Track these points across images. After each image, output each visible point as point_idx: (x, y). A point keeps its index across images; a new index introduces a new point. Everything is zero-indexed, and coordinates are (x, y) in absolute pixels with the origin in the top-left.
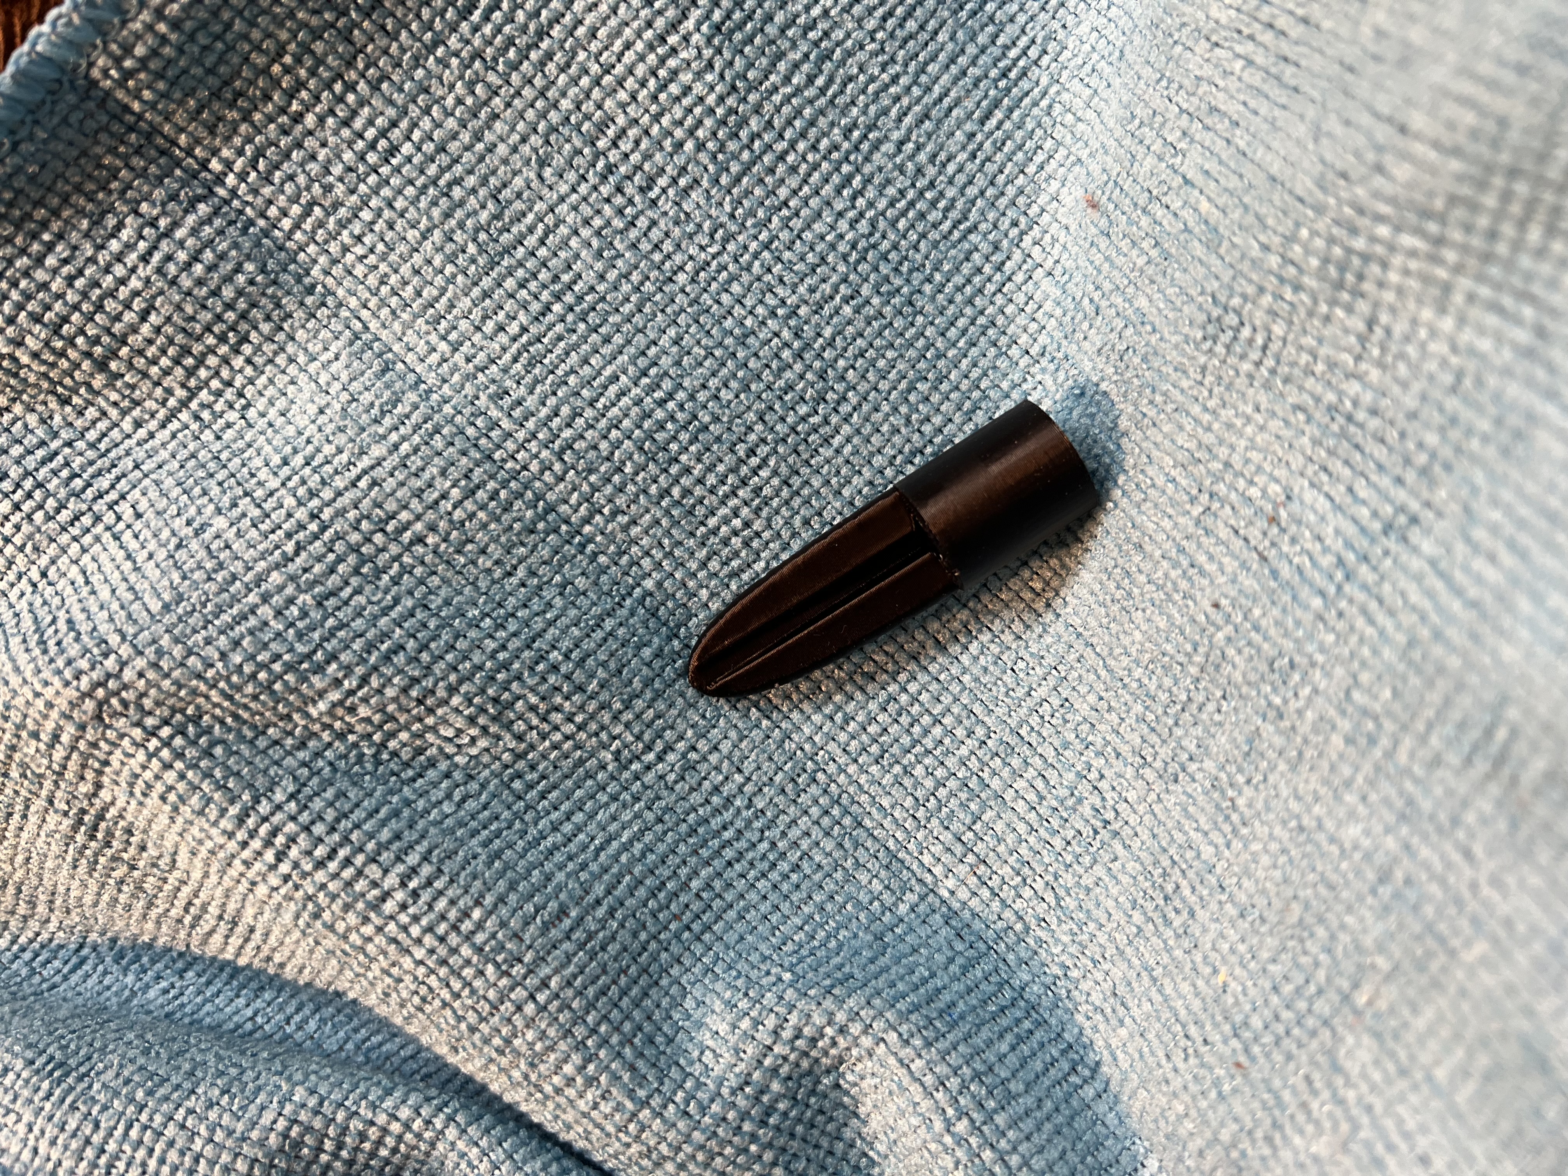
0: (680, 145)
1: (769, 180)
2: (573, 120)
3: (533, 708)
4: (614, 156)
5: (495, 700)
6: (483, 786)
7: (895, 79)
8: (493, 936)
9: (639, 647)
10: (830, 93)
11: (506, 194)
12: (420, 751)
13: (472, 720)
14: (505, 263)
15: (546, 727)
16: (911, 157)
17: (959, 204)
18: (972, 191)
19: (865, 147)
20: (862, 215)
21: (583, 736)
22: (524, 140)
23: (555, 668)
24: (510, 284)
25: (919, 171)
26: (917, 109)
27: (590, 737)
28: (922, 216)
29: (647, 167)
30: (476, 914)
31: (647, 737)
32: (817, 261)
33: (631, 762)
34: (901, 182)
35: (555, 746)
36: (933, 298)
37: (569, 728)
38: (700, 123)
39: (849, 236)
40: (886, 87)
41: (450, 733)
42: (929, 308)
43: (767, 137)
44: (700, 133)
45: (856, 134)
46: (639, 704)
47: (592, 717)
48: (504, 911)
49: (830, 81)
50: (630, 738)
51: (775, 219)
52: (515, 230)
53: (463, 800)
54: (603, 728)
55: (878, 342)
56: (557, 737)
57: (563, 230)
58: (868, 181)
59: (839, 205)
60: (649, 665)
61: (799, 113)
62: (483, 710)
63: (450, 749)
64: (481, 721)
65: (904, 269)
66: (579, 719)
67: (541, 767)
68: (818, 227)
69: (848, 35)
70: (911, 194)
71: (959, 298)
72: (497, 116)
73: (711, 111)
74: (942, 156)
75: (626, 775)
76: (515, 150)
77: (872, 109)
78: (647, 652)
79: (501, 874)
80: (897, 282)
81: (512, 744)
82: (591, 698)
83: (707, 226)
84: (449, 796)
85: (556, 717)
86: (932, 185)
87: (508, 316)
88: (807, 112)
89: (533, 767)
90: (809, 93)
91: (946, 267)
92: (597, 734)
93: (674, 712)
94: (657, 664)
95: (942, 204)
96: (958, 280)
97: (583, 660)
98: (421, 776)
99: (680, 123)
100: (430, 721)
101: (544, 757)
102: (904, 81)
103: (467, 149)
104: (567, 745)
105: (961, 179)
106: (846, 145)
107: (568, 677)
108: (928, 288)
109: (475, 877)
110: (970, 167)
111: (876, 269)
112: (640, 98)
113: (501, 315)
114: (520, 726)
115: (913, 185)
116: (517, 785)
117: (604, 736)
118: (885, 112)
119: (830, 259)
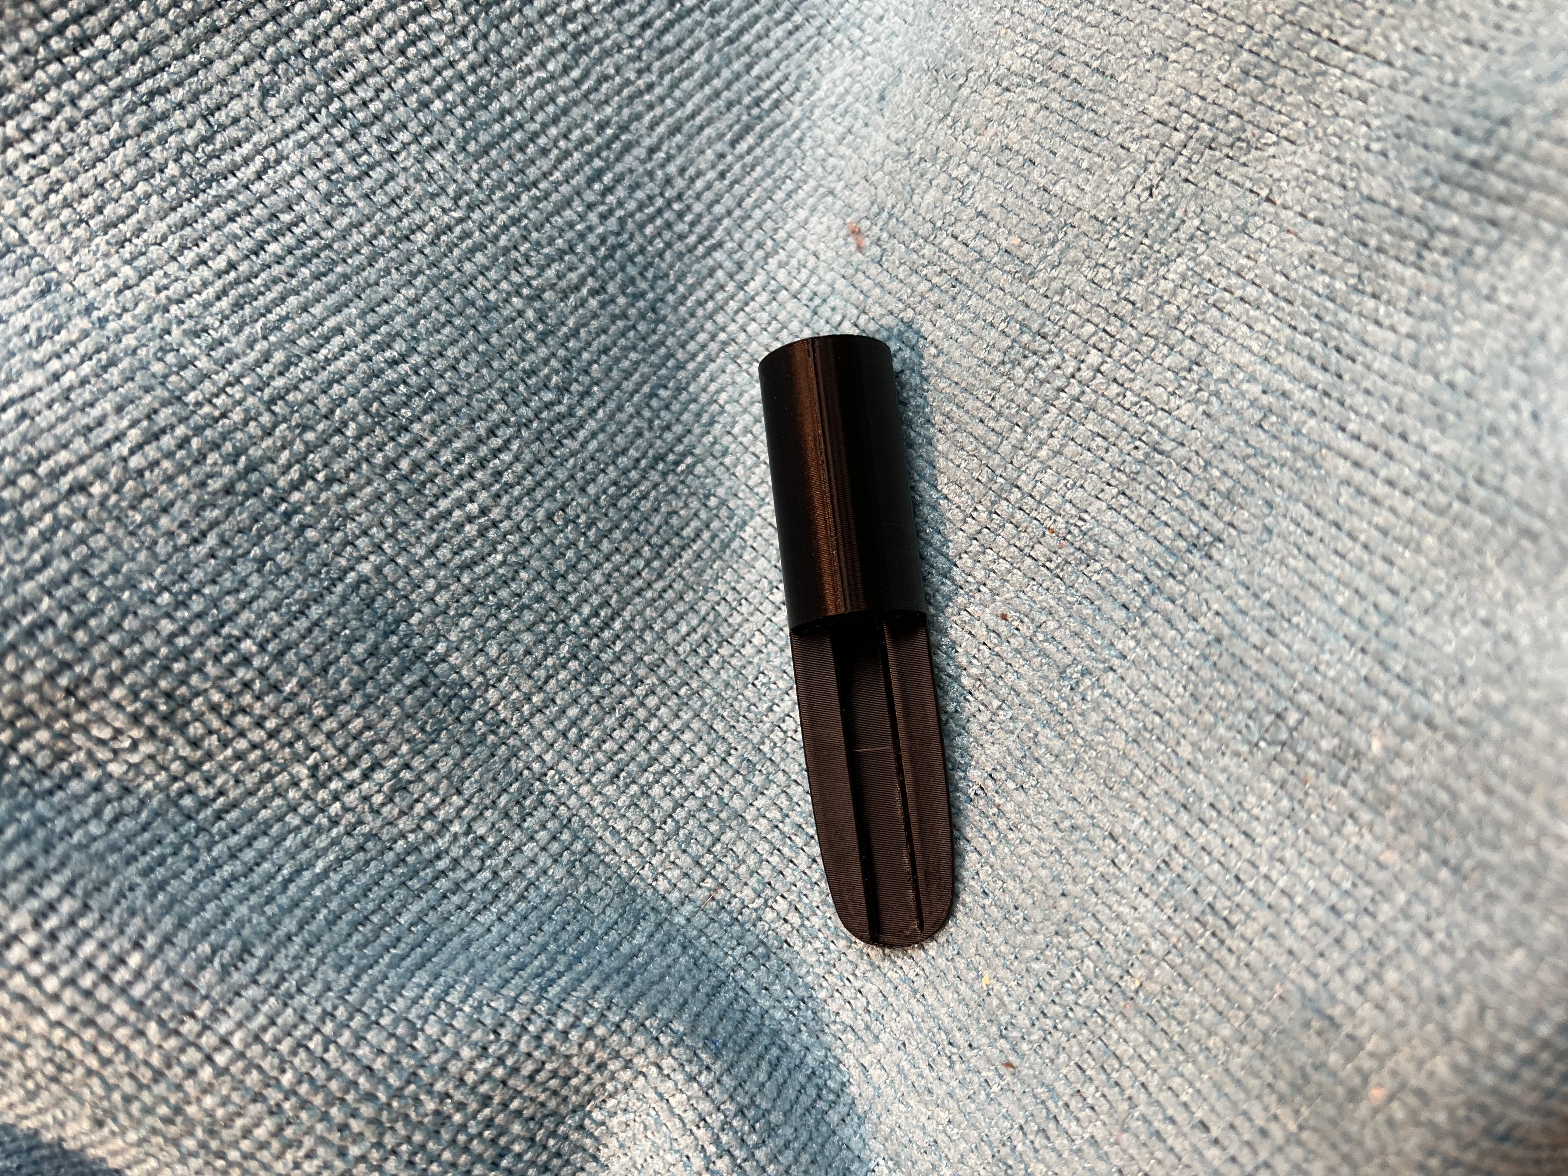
0: (425, 104)
1: (519, 157)
2: (307, 53)
3: (215, 708)
4: (350, 100)
5: (169, 695)
6: (142, 803)
7: (650, 87)
8: (157, 987)
9: (350, 643)
10: (585, 87)
11: (221, 116)
12: (62, 756)
13: (136, 719)
14: (212, 192)
15: (229, 732)
16: (662, 166)
17: (706, 220)
18: (718, 209)
19: (617, 146)
20: (611, 212)
21: (273, 745)
22: (246, 64)
23: (246, 660)
24: (217, 214)
25: (668, 181)
26: (670, 120)
27: (282, 746)
28: (669, 225)
29: (388, 118)
30: (135, 960)
31: (352, 750)
32: (566, 247)
33: (329, 779)
34: (651, 188)
35: (239, 756)
36: (675, 309)
37: (258, 735)
38: (449, 87)
39: (600, 230)
40: (640, 93)
41: (105, 733)
42: (671, 318)
43: (519, 115)
44: (449, 96)
45: (609, 131)
46: (344, 711)
47: (287, 722)
48: (171, 954)
49: (586, 74)
50: (331, 751)
51: (525, 197)
52: (227, 158)
53: (116, 819)
54: (299, 737)
55: (622, 341)
56: (242, 744)
57: (286, 168)
58: (618, 180)
59: (590, 197)
60: (361, 664)
61: (552, 99)
62: (151, 706)
63: (102, 754)
64: (148, 720)
65: (650, 274)
66: (271, 724)
67: (219, 782)
68: (568, 213)
69: (607, 35)
70: (659, 202)
71: (700, 312)
72: (218, 30)
73: (462, 78)
74: (691, 171)
75: (322, 795)
76: (235, 70)
77: (626, 112)
78: (359, 649)
79: (168, 909)
80: (643, 285)
81: (185, 751)
82: (287, 700)
83: (452, 189)
84: (97, 813)
85: (243, 721)
86: (680, 197)
87: (213, 248)
88: (561, 100)
89: (208, 781)
90: (565, 82)
91: (690, 280)
92: (291, 744)
93: (387, 723)
94: (370, 664)
95: (689, 218)
96: (701, 294)
97: (281, 653)
98: (60, 787)
99: (428, 82)
100: (80, 717)
101: (224, 768)
102: (658, 91)
103: (177, 57)
104: (253, 756)
105: (708, 196)
106: (599, 140)
107: (262, 673)
108: (671, 298)
109: (132, 913)
110: (718, 186)
111: (623, 268)
112: (385, 48)
113: (204, 247)
114: (195, 730)
115: (662, 194)
116: (187, 801)
117: (299, 746)
118: (638, 117)
119: (579, 249)
